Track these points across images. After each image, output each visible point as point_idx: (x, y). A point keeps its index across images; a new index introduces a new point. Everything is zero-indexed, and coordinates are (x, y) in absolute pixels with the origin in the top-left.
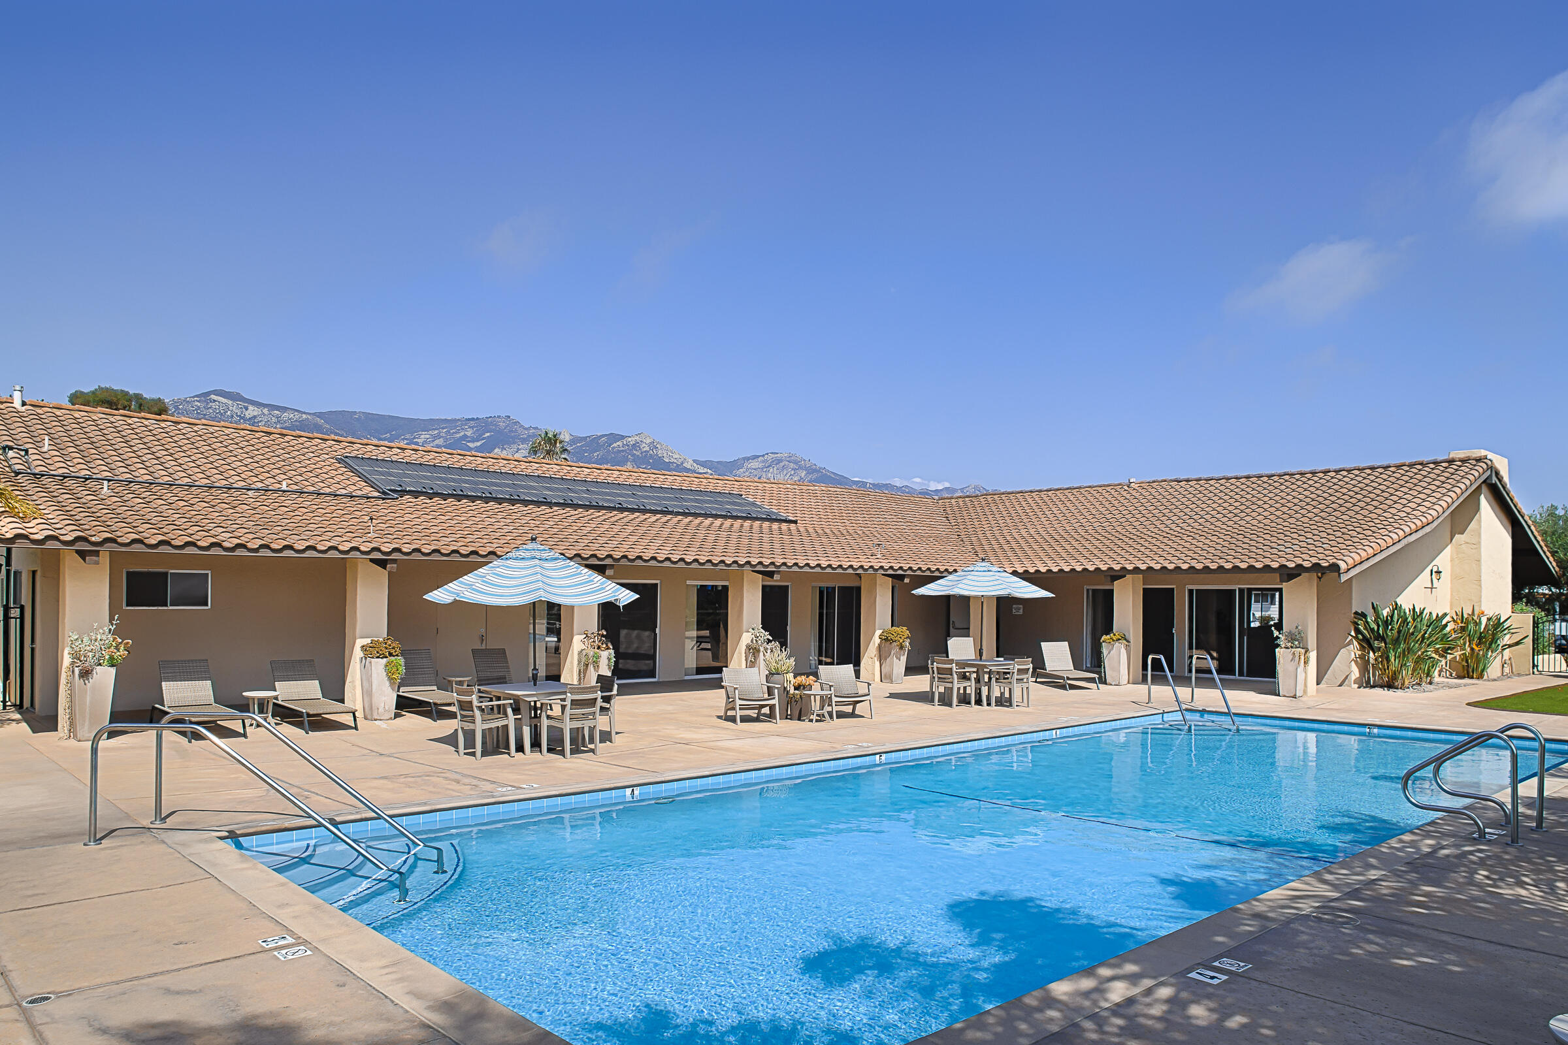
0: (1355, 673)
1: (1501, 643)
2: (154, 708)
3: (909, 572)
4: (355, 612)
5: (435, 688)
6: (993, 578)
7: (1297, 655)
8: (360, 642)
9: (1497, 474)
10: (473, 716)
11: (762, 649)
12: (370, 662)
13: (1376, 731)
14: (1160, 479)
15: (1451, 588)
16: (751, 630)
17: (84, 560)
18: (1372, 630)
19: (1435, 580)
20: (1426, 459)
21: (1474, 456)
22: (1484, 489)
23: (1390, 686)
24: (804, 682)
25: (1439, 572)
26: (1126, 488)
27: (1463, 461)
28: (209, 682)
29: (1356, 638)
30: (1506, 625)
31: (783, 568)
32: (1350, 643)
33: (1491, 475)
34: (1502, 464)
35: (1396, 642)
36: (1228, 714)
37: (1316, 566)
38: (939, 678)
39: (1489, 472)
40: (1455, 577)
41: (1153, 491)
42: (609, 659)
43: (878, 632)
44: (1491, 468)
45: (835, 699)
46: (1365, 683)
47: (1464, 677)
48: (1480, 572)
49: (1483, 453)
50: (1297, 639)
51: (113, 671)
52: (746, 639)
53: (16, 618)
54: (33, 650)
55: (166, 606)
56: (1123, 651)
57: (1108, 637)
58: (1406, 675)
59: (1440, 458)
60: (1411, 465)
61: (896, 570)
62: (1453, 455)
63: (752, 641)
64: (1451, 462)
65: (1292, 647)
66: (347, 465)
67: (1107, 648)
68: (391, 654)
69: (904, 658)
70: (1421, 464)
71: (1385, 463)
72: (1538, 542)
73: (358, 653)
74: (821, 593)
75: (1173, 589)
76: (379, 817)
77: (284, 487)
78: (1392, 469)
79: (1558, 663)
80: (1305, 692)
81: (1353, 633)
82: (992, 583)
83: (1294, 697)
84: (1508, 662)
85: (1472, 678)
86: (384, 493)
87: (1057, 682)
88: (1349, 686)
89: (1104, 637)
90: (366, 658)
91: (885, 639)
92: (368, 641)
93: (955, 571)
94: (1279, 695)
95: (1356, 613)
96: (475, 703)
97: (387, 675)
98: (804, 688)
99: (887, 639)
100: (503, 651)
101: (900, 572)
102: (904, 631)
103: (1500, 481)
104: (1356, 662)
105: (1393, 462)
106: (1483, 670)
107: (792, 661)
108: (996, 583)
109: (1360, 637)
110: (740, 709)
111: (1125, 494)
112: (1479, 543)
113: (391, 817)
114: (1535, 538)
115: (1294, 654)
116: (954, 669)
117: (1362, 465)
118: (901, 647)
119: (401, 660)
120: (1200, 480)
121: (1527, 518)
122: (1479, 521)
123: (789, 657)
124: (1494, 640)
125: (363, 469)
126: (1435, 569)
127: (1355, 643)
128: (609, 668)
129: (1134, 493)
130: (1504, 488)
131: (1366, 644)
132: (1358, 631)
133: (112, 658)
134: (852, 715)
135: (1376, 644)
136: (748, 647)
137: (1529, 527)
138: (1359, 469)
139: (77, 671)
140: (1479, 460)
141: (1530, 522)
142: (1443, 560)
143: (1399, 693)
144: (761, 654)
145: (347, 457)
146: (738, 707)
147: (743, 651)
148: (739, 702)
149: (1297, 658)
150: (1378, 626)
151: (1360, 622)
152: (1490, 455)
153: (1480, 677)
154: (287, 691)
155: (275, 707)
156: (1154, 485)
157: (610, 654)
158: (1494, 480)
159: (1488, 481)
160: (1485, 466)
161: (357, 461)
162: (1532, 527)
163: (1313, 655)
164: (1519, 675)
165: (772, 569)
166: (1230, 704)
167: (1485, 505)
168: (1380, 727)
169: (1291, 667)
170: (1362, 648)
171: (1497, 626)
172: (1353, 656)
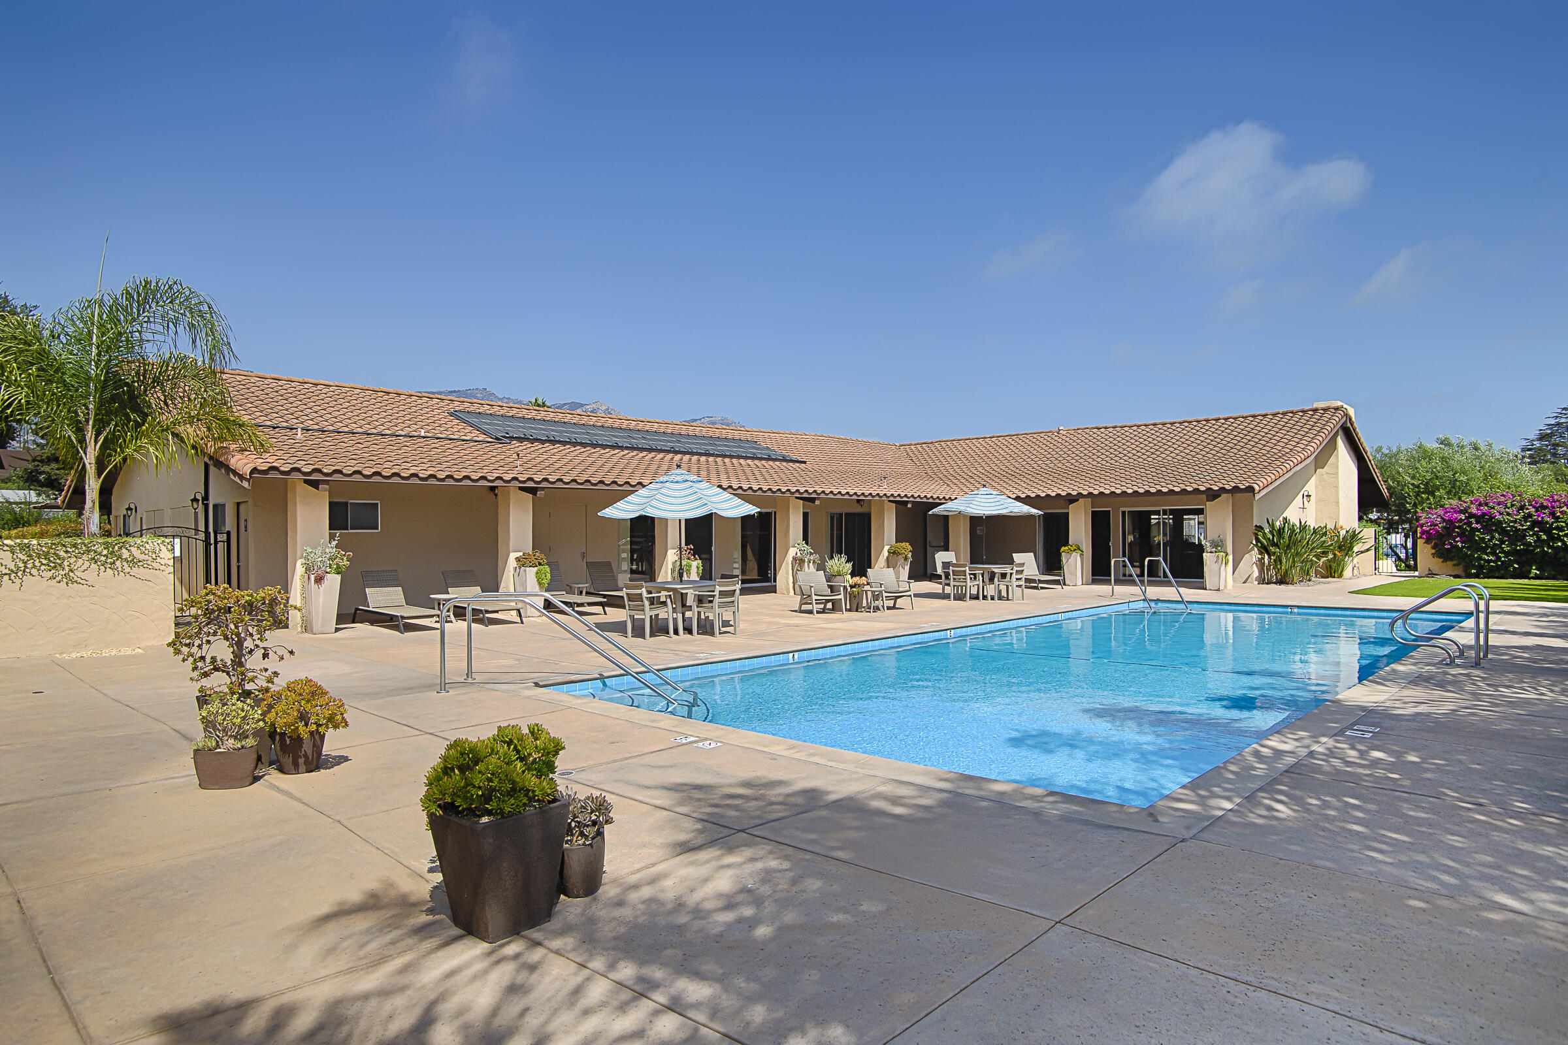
0: (1256, 573)
1: (1356, 549)
2: (357, 609)
3: (912, 499)
4: (509, 531)
5: (564, 593)
6: (996, 500)
7: (1220, 558)
8: (513, 556)
9: (1350, 419)
10: (643, 606)
11: (806, 560)
12: (525, 571)
13: (1296, 610)
14: (1083, 427)
15: (1316, 509)
16: (796, 545)
17: (318, 489)
18: (1269, 539)
19: (1306, 502)
20: (1295, 409)
21: (1333, 406)
22: (1340, 432)
23: (1281, 582)
24: (859, 582)
25: (1309, 496)
26: (1056, 434)
27: (1325, 410)
28: (400, 589)
29: (1256, 545)
30: (1360, 536)
31: (823, 496)
32: (1252, 549)
33: (1346, 420)
34: (1351, 412)
35: (1288, 547)
36: (1182, 602)
37: (1236, 489)
38: (954, 579)
39: (1345, 418)
40: (1318, 500)
41: (1080, 436)
42: (698, 568)
43: (887, 548)
44: (1346, 415)
45: (885, 594)
46: (1262, 581)
47: (1328, 577)
48: (1338, 495)
49: (1339, 404)
50: (1218, 545)
51: (339, 577)
52: (792, 552)
53: (224, 542)
54: (238, 567)
55: (347, 529)
56: (1079, 559)
57: (1066, 548)
58: (1295, 573)
59: (1306, 408)
60: (1284, 414)
61: (902, 497)
62: (1315, 405)
63: (796, 554)
64: (1315, 410)
65: (1216, 552)
66: (458, 418)
67: (1065, 558)
68: (540, 564)
69: (907, 568)
70: (1292, 412)
71: (1264, 412)
72: (1376, 473)
73: (512, 562)
74: (832, 518)
75: (1109, 511)
76: (628, 674)
77: (423, 434)
78: (1270, 417)
79: (1389, 567)
80: (1225, 586)
81: (1254, 542)
82: (993, 504)
83: (1218, 590)
84: (1357, 565)
85: (1334, 577)
86: (497, 439)
87: (1031, 583)
88: (1252, 583)
89: (1063, 549)
90: (520, 568)
91: (893, 553)
92: (521, 554)
93: (956, 498)
94: (1206, 589)
95: (1256, 526)
96: (645, 595)
97: (538, 580)
98: (859, 586)
99: (894, 553)
100: (609, 564)
101: (905, 499)
102: (907, 545)
103: (1352, 425)
104: (1256, 564)
105: (1269, 412)
106: (1342, 572)
107: (849, 565)
108: (997, 504)
109: (1259, 545)
110: (816, 603)
111: (1056, 438)
112: (1337, 473)
113: (658, 670)
114: (1374, 470)
115: (1218, 556)
116: (968, 571)
117: (1245, 414)
118: (906, 559)
119: (547, 568)
120: (1116, 427)
121: (1369, 454)
122: (1337, 456)
123: (848, 561)
124: (1351, 548)
125: (473, 420)
126: (1306, 494)
127: (1256, 549)
128: (698, 575)
129: (1064, 438)
130: (1354, 430)
131: (1264, 549)
132: (1258, 540)
133: (338, 567)
134: (894, 608)
135: (1272, 549)
136: (795, 559)
137: (1370, 461)
138: (1243, 417)
139: (313, 577)
140: (1337, 409)
141: (1371, 458)
142: (1311, 487)
143: (1290, 587)
144: (806, 564)
145: (456, 411)
146: (814, 602)
147: (790, 562)
148: (815, 597)
149: (1220, 560)
150: (1273, 536)
151: (1259, 533)
152: (1345, 406)
153: (1340, 576)
154: (457, 595)
155: (456, 609)
156: (1079, 431)
157: (698, 564)
158: (1349, 425)
159: (1345, 425)
160: (1342, 414)
161: (463, 414)
162: (1372, 462)
163: (1230, 557)
164: (1365, 575)
165: (814, 496)
166: (1183, 596)
167: (1341, 444)
168: (1299, 607)
169: (1215, 567)
170: (1261, 553)
171: (1353, 537)
172: (1254, 560)
